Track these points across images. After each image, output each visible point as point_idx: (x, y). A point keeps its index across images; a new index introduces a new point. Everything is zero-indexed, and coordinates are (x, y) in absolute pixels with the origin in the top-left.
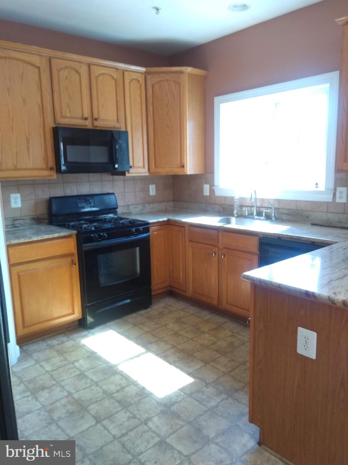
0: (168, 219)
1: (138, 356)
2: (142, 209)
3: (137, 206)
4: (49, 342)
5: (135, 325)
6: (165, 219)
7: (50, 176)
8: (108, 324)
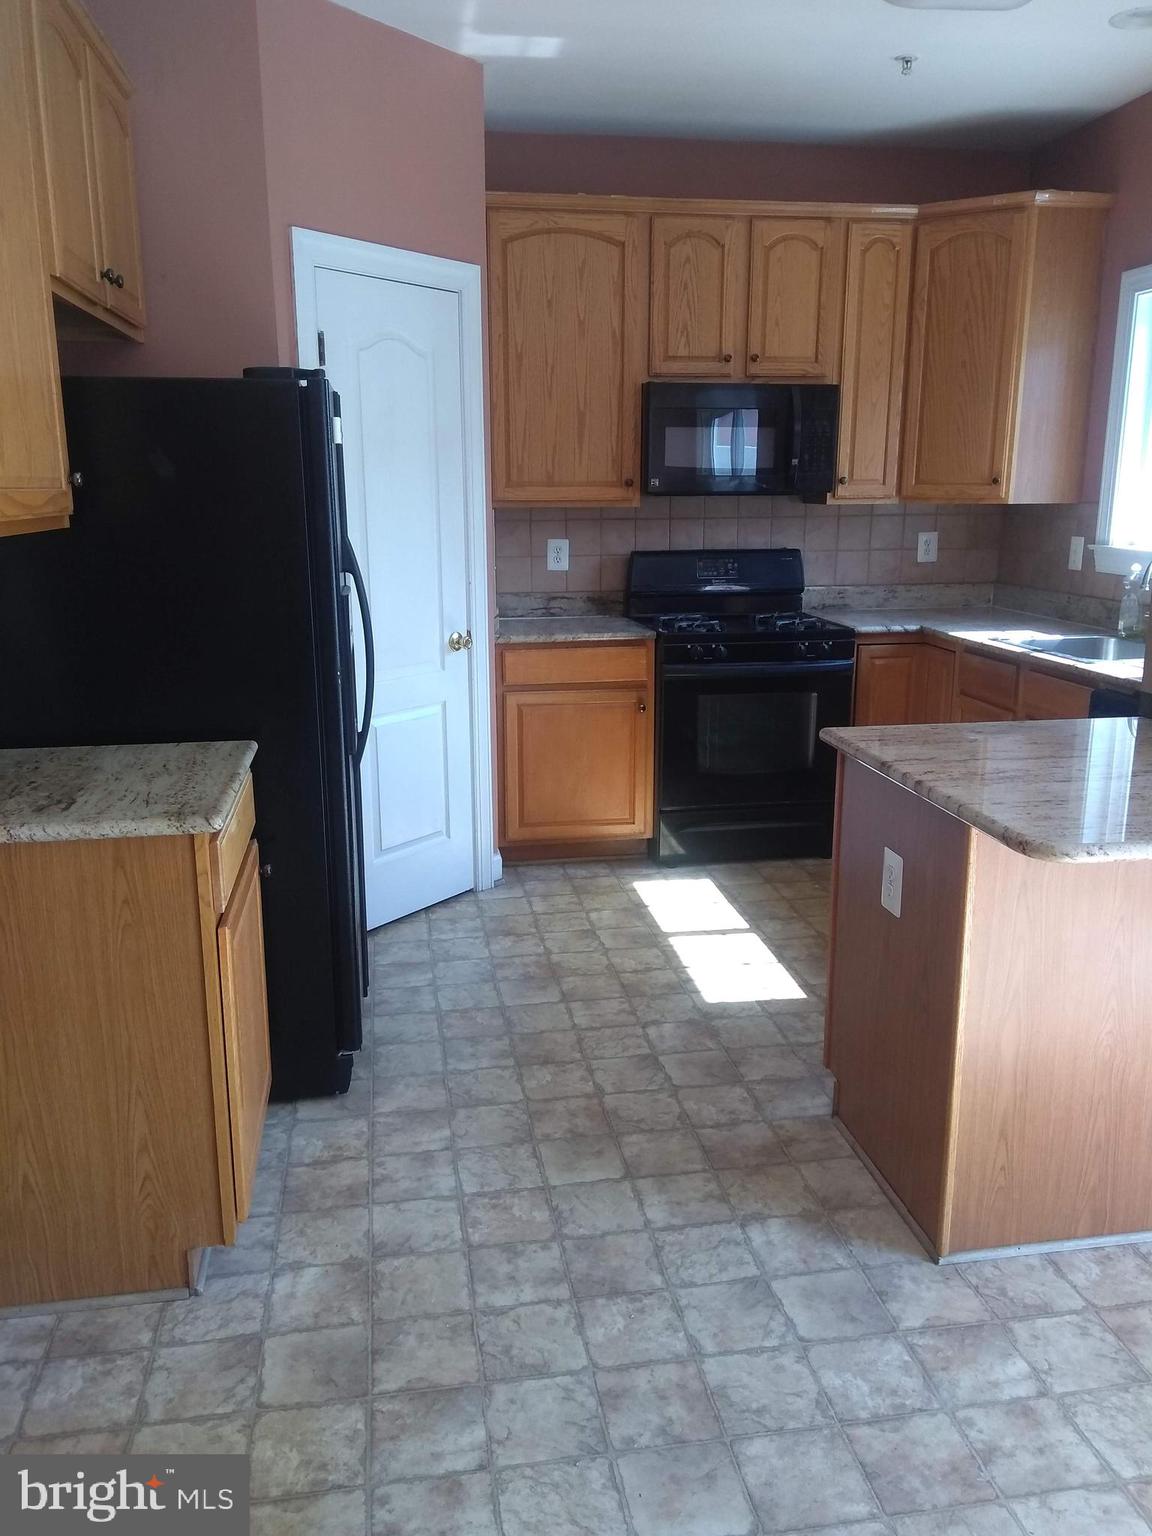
0: (922, 627)
1: (723, 932)
2: (886, 600)
3: (872, 590)
4: (571, 871)
5: (768, 880)
6: (913, 627)
7: (624, 500)
8: (709, 867)
